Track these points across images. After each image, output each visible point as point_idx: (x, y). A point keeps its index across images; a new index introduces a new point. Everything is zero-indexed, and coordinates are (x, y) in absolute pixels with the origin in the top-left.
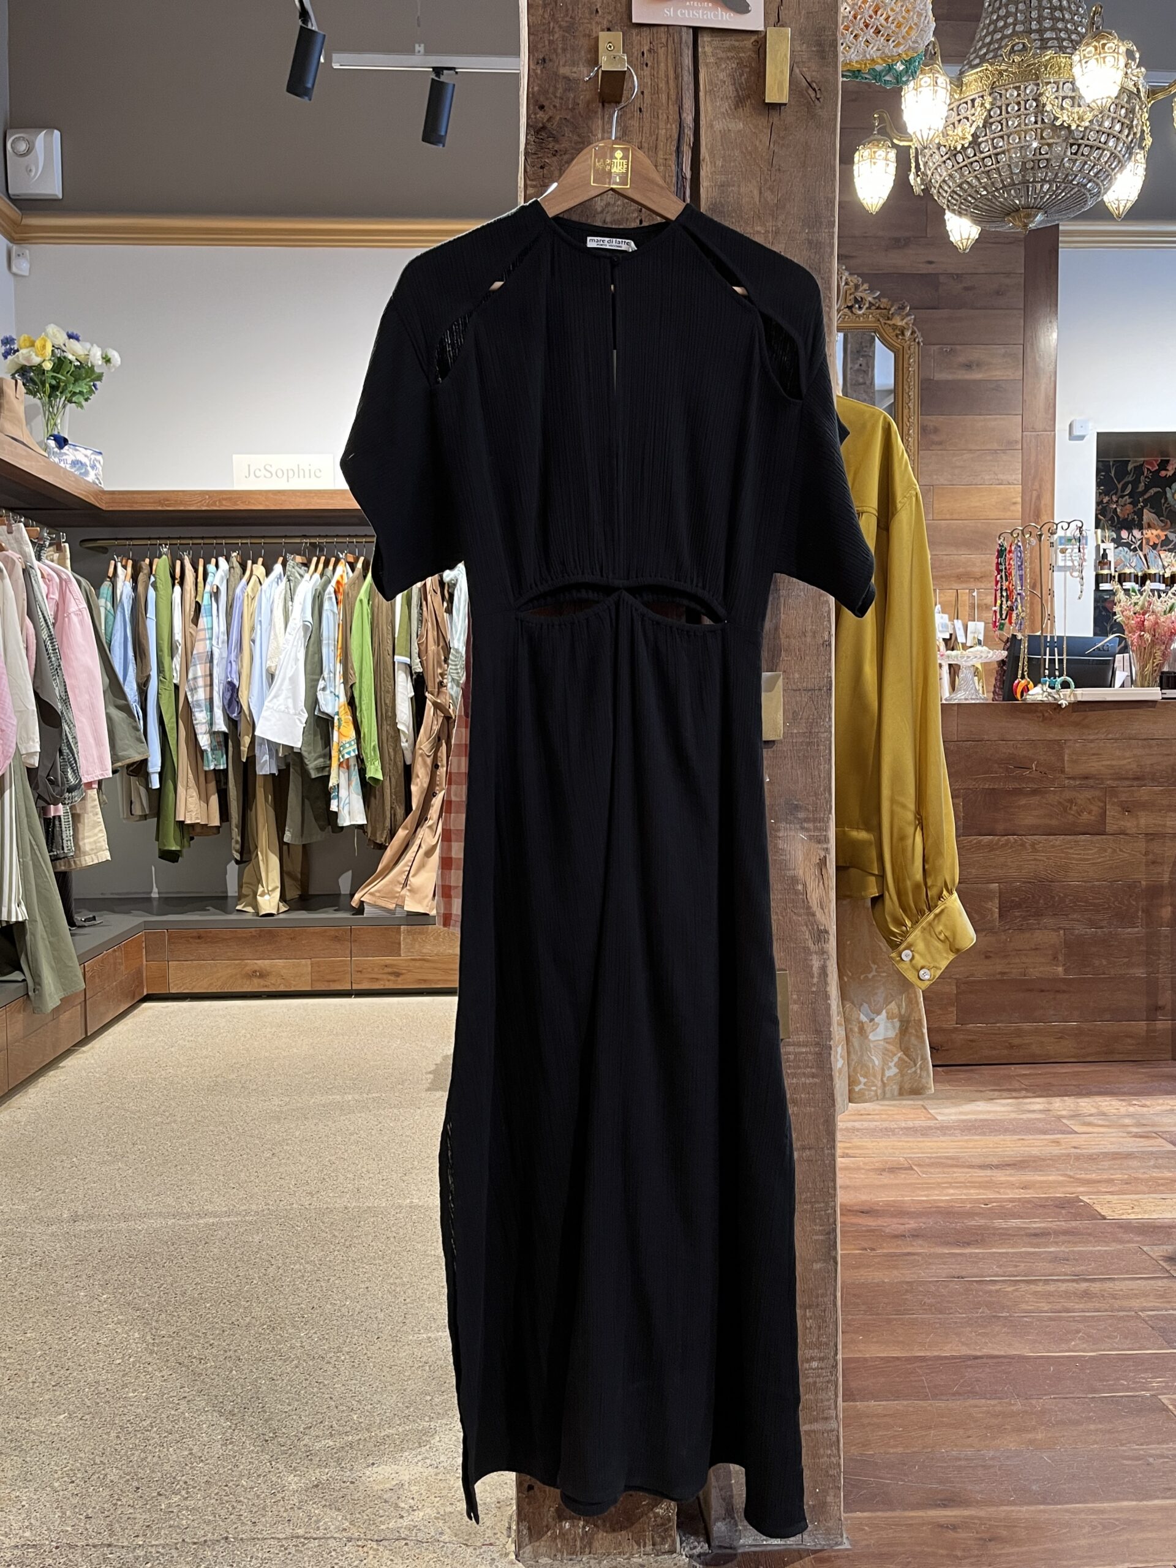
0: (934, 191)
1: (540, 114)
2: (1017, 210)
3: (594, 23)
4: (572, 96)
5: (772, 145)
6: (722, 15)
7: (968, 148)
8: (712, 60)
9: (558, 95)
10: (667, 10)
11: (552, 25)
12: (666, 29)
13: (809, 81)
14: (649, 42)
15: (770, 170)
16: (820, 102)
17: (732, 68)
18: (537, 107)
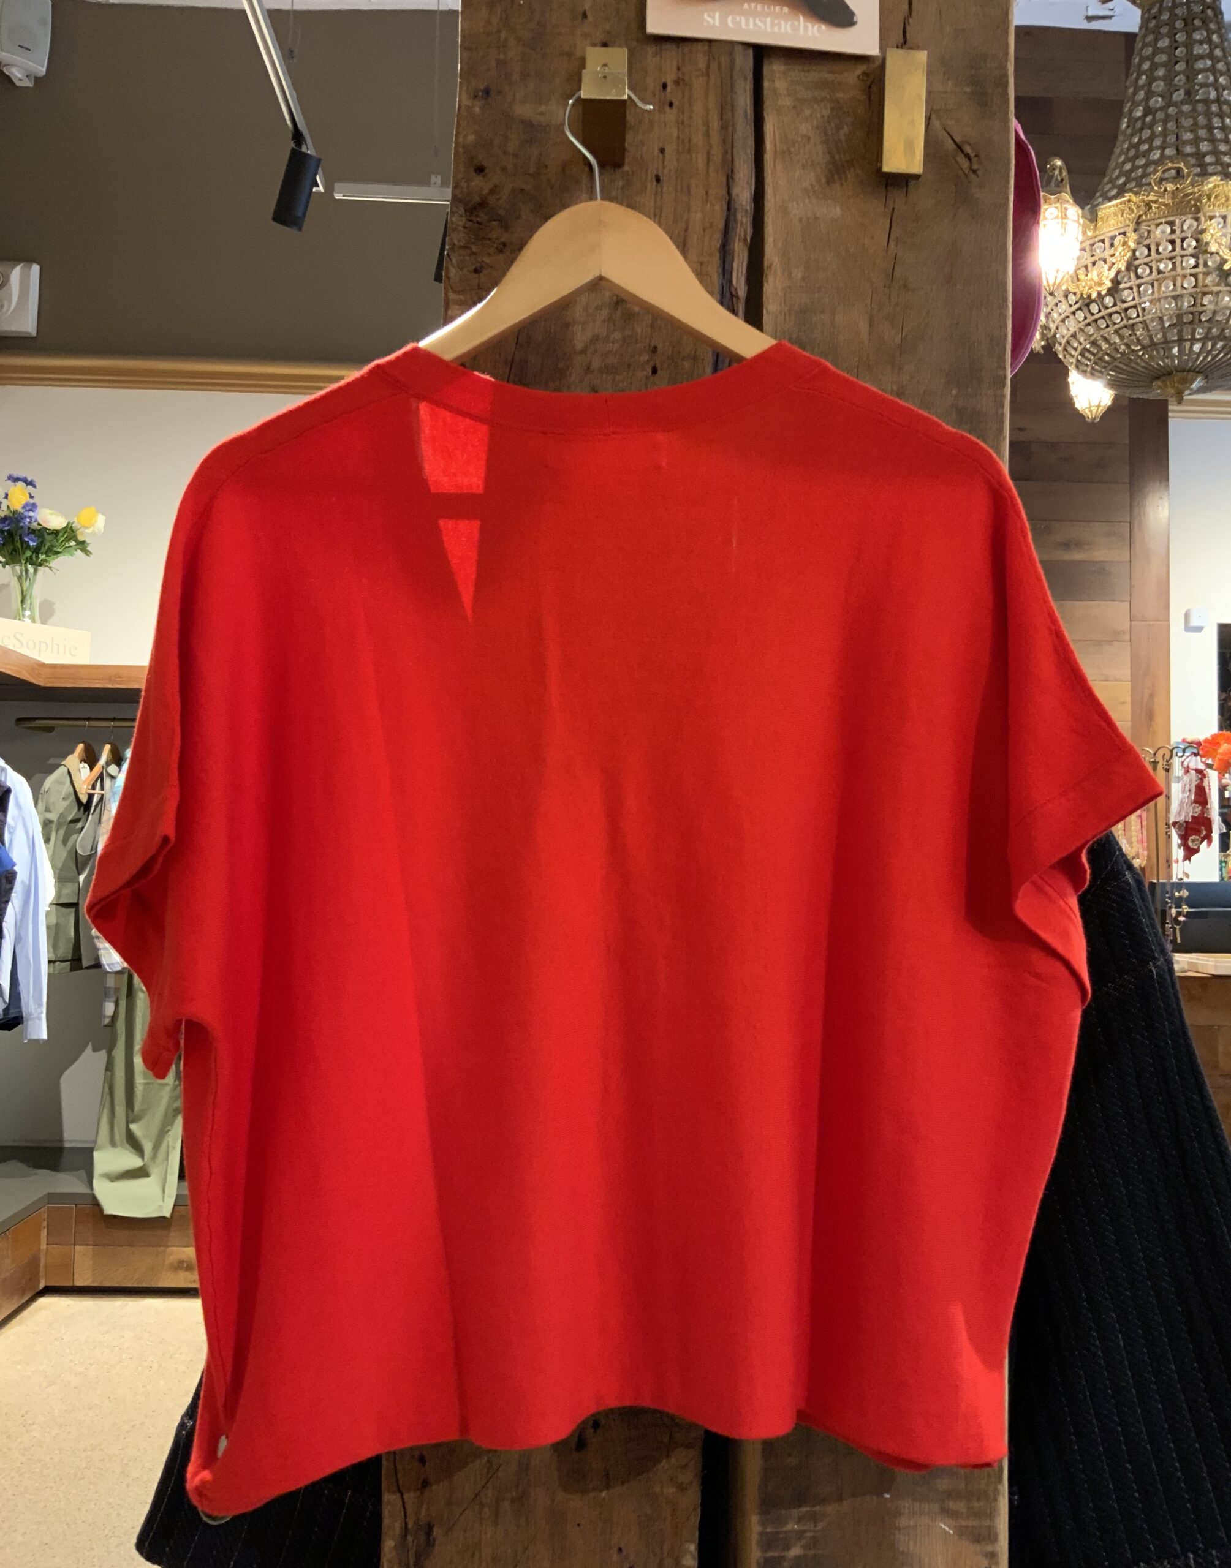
0: (1059, 349)
1: (477, 182)
2: (1169, 373)
3: (578, 33)
4: (536, 153)
5: (892, 247)
6: (806, 27)
7: (1106, 295)
8: (787, 102)
9: (511, 150)
10: (709, 16)
11: (503, 35)
12: (706, 48)
13: (957, 140)
14: (676, 70)
15: (889, 288)
16: (977, 176)
17: (823, 116)
18: (473, 169)
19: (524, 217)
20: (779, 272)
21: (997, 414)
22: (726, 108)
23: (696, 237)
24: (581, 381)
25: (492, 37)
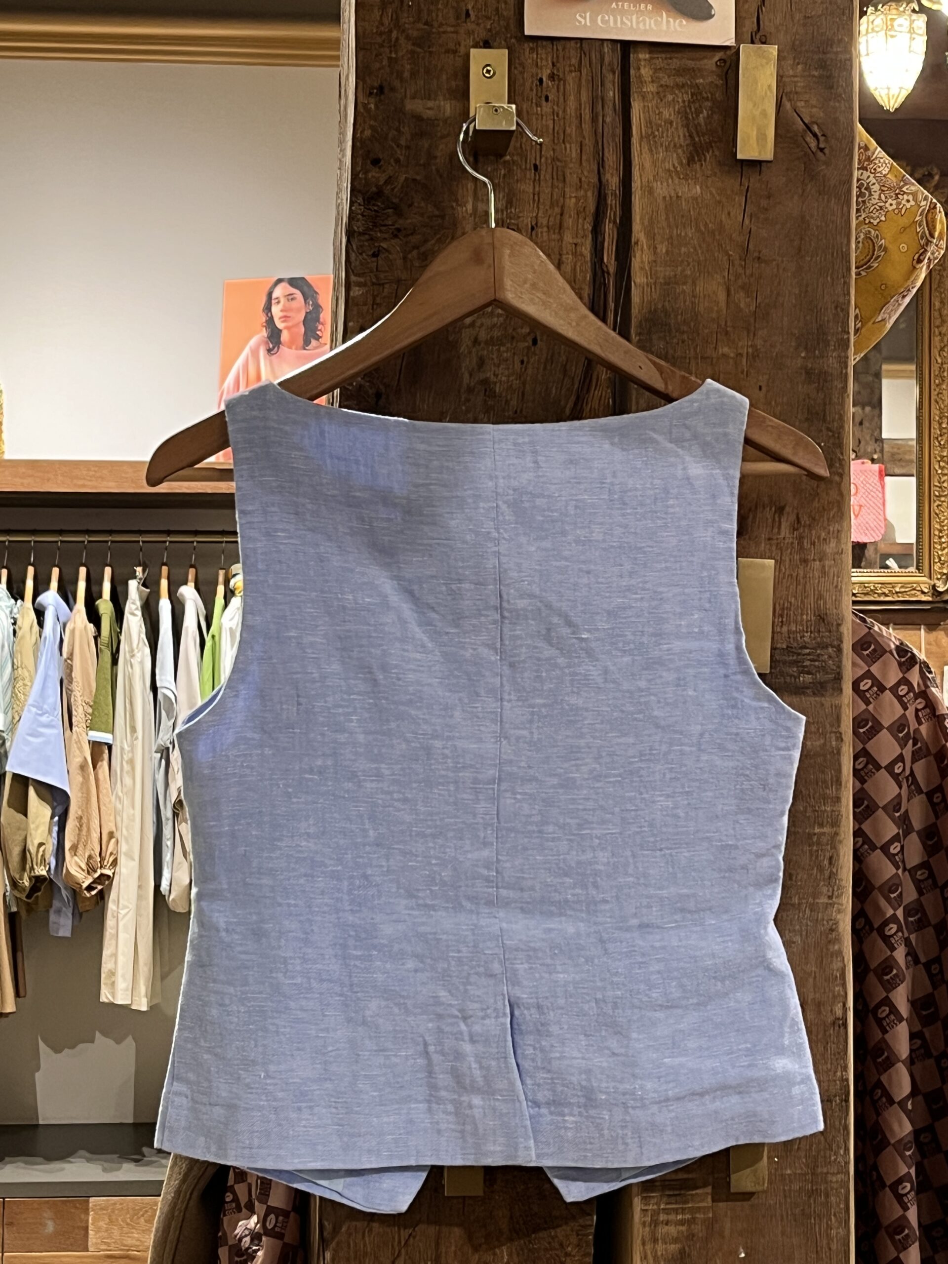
1: (374, 173)
3: (462, 31)
4: (426, 145)
5: (747, 221)
6: (668, 22)
8: (651, 88)
9: (403, 142)
10: (581, 16)
11: (394, 35)
12: (579, 45)
13: (806, 122)
14: (551, 64)
15: (745, 260)
16: (825, 154)
17: (684, 101)
18: (369, 162)
19: (416, 204)
20: (645, 247)
21: (842, 372)
22: (596, 100)
23: (571, 220)
24: (470, 353)
25: (384, 37)
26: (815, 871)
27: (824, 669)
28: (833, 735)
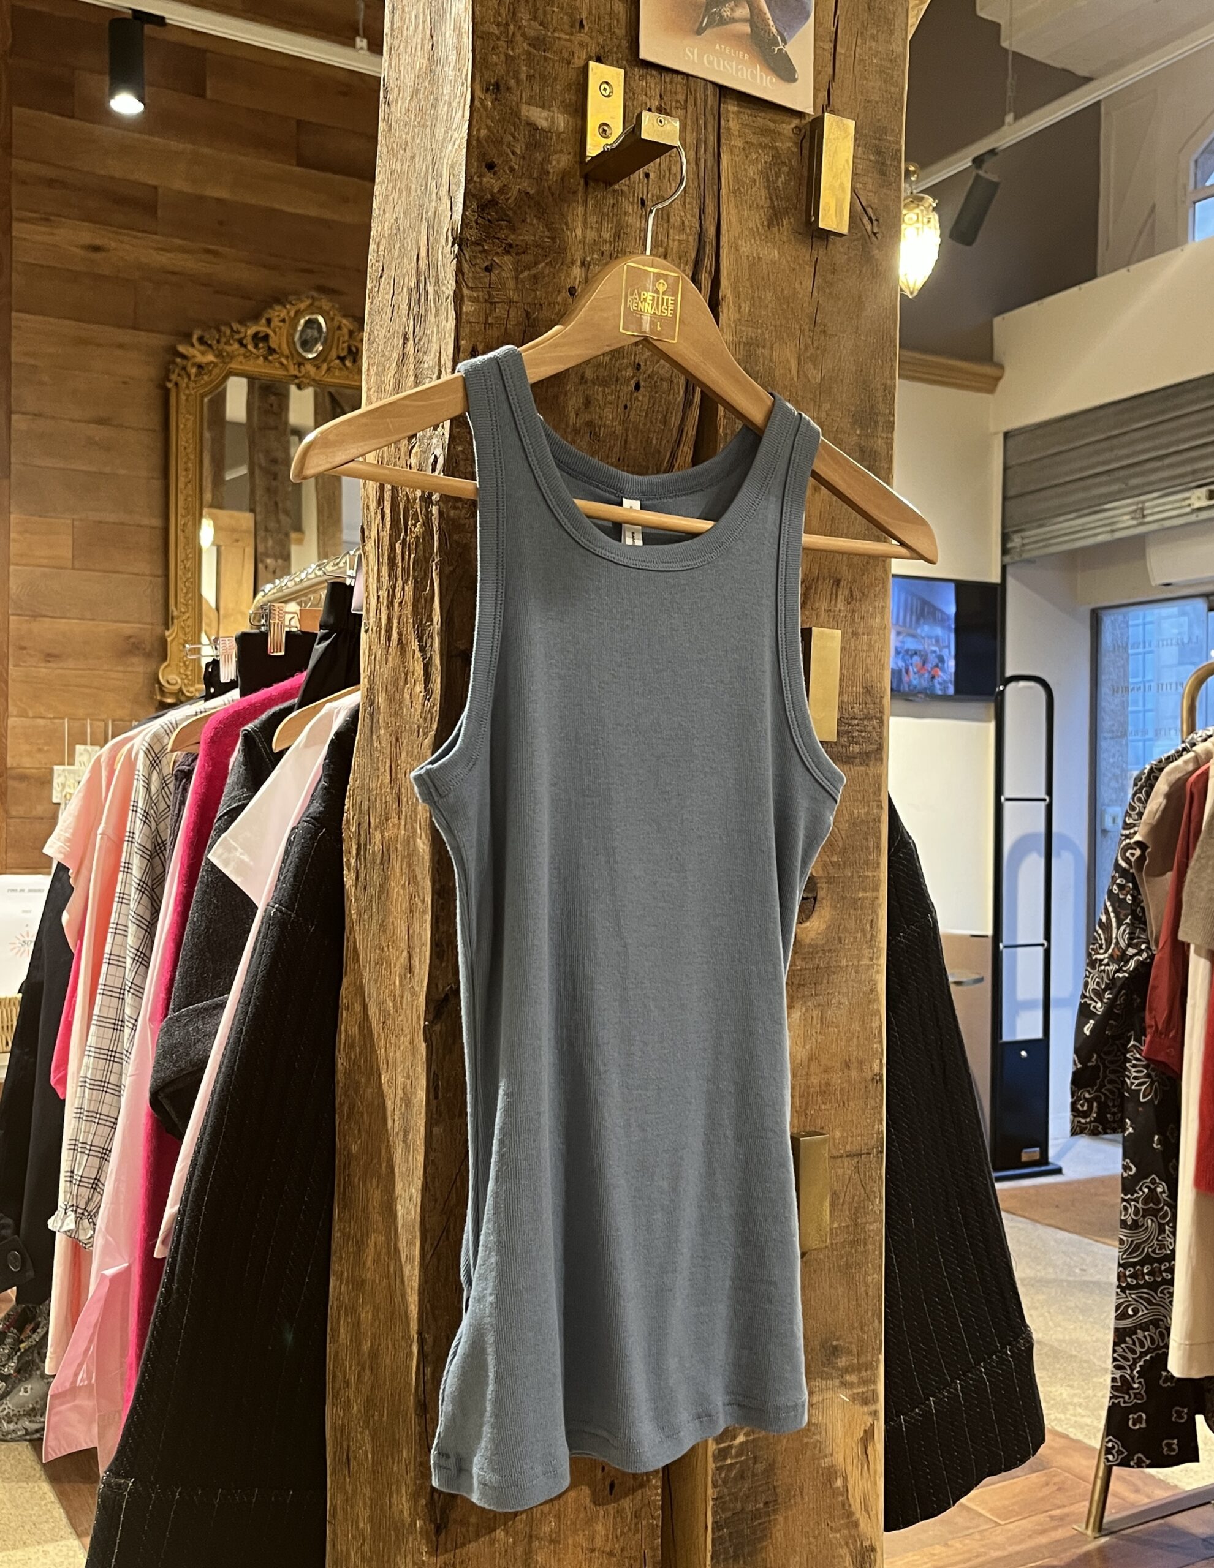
1: (488, 179)
3: (576, 42)
4: (540, 159)
5: (815, 293)
6: (761, 76)
8: (739, 143)
9: (517, 150)
10: (690, 49)
11: (511, 29)
12: (684, 81)
13: (863, 204)
14: (658, 97)
15: (813, 331)
16: (877, 239)
17: (766, 162)
18: (484, 164)
19: (529, 220)
20: (731, 304)
24: (577, 390)
25: (502, 28)
26: (859, 935)
27: (868, 739)
28: (875, 804)
